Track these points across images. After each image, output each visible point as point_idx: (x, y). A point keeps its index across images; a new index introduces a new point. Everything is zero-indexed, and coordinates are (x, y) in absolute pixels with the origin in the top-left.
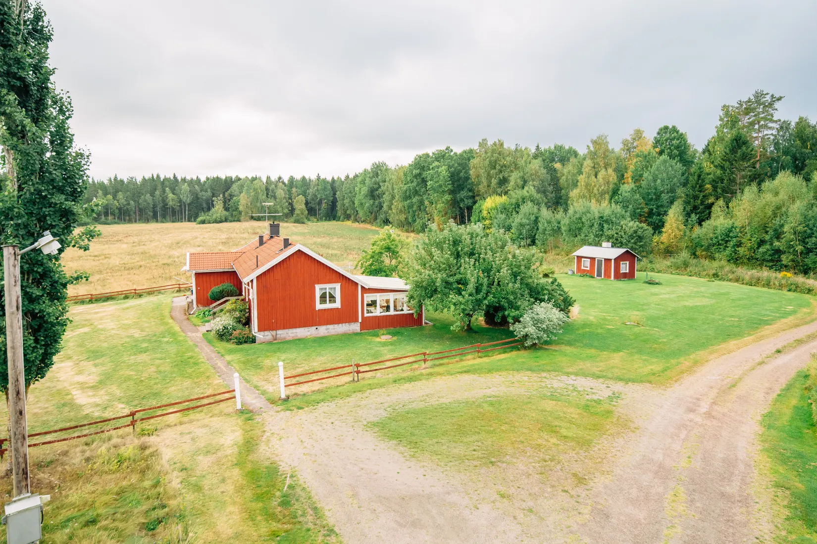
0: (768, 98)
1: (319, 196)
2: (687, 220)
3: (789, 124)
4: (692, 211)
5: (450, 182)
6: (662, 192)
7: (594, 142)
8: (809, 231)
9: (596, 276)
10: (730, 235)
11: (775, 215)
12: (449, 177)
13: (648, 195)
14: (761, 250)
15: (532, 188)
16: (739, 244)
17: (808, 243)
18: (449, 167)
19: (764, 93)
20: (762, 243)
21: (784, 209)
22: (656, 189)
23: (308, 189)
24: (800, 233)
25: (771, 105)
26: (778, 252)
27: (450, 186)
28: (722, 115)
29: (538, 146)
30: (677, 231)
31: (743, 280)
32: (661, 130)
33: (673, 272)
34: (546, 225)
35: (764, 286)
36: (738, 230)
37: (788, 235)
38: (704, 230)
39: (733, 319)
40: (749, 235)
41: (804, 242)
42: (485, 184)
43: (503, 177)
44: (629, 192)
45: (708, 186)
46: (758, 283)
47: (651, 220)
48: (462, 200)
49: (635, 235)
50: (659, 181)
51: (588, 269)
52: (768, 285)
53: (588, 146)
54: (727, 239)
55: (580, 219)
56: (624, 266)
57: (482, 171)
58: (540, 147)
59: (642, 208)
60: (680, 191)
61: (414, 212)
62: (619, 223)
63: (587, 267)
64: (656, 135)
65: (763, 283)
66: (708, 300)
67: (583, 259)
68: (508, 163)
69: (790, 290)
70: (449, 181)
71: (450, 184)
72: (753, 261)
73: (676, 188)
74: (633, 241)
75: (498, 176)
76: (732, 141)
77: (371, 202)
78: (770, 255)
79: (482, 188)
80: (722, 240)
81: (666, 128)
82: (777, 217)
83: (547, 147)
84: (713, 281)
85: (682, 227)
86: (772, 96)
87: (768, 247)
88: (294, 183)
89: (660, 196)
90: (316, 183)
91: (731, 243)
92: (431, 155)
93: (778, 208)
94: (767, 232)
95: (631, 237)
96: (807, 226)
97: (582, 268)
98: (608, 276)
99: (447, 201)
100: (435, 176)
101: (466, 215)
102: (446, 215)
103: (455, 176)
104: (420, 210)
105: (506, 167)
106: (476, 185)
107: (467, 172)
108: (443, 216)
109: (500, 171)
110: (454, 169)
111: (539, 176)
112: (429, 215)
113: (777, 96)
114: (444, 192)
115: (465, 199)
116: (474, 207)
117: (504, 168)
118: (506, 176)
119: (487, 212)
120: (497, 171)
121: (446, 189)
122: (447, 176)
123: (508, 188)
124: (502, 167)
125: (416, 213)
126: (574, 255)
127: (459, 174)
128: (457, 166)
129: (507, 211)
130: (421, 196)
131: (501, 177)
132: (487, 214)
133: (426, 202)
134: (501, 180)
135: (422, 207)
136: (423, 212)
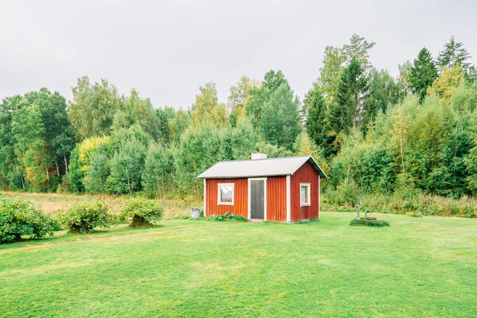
0: (362, 42)
5: (43, 124)
7: (204, 91)
9: (249, 217)
10: (383, 159)
12: (41, 118)
15: (140, 127)
18: (41, 106)
19: (360, 38)
22: (277, 122)
25: (364, 51)
27: (42, 129)
32: (267, 74)
34: (154, 160)
42: (86, 126)
43: (107, 118)
48: (58, 146)
51: (232, 203)
55: (199, 144)
61: (7, 165)
63: (229, 200)
64: (264, 80)
67: (220, 184)
68: (112, 102)
70: (41, 122)
71: (42, 126)
75: (100, 117)
79: (82, 132)
86: (366, 42)
92: (23, 96)
97: (219, 203)
98: (281, 216)
99: (40, 147)
100: (21, 116)
101: (66, 164)
102: (39, 164)
103: (48, 117)
104: (13, 162)
105: (110, 107)
106: (76, 130)
107: (65, 114)
108: (35, 165)
109: (103, 111)
110: (47, 109)
111: (147, 115)
112: (22, 166)
113: (369, 42)
114: (35, 135)
115: (61, 145)
116: (72, 152)
117: (108, 108)
118: (110, 116)
119: (84, 155)
120: (99, 111)
121: (37, 132)
122: (38, 116)
123: (111, 128)
124: (105, 108)
125: (9, 167)
126: (203, 178)
127: (54, 115)
128: (51, 106)
129: (108, 151)
130: (12, 145)
131: (105, 118)
132: (85, 157)
133: (16, 151)
134: (103, 122)
135: (15, 159)
136: (17, 164)
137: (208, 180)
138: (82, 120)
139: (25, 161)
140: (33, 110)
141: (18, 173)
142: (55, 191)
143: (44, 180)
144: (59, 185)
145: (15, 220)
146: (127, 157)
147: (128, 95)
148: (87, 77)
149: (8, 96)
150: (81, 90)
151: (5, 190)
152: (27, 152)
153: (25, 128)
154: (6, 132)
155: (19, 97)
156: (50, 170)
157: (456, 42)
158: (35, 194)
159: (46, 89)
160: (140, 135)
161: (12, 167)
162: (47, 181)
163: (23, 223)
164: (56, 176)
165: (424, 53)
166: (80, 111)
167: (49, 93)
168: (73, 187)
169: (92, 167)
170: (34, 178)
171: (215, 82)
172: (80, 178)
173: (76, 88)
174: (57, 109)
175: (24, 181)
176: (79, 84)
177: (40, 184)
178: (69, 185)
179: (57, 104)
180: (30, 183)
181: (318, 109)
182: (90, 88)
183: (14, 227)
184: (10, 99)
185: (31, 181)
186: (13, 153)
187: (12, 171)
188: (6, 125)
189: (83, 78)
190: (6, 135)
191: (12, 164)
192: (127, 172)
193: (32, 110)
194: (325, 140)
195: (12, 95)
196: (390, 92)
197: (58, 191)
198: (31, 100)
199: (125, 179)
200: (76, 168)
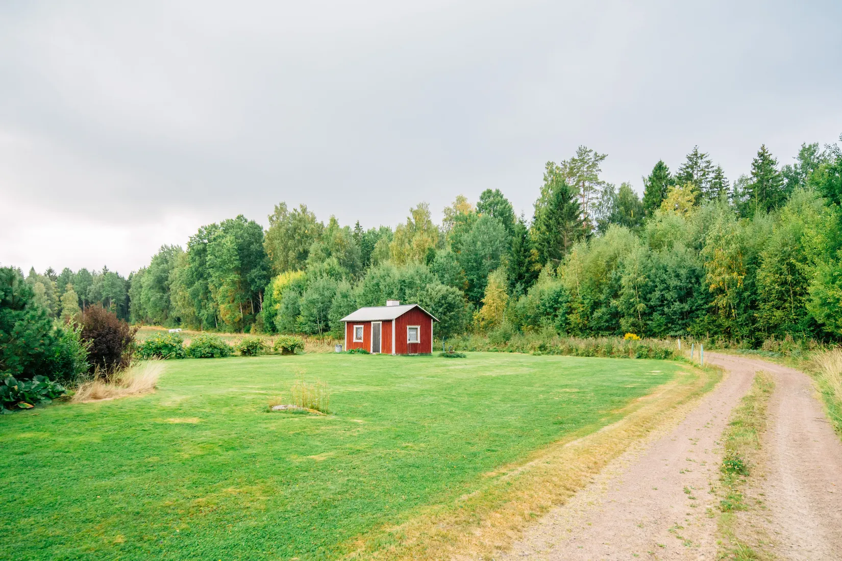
0: (591, 155)
1: (104, 294)
2: (512, 292)
3: (613, 188)
4: (517, 281)
5: (238, 257)
6: (484, 257)
7: (416, 213)
8: (650, 283)
9: (371, 352)
10: (560, 300)
11: (609, 267)
12: (236, 250)
13: (468, 263)
14: (595, 315)
15: (336, 260)
16: (570, 311)
17: (650, 299)
18: (236, 237)
19: (588, 150)
20: (596, 305)
21: (619, 260)
22: (476, 255)
23: (90, 285)
24: (640, 287)
25: (594, 164)
26: (616, 315)
27: (237, 262)
28: (546, 173)
29: (358, 224)
30: (499, 301)
31: (577, 350)
32: (484, 194)
33: (491, 349)
35: (604, 355)
36: (568, 292)
37: (627, 291)
38: (530, 297)
39: (568, 390)
40: (580, 297)
41: (645, 299)
42: (282, 258)
43: (304, 250)
44: (445, 257)
45: (534, 251)
46: (597, 352)
47: (471, 294)
48: (253, 281)
49: (443, 302)
50: (479, 243)
51: (362, 341)
52: (610, 353)
53: (408, 218)
54: (556, 306)
55: (378, 285)
56: (413, 333)
59: (462, 278)
60: (505, 258)
61: (200, 301)
62: (425, 287)
63: (360, 339)
65: (603, 350)
66: (527, 369)
67: (355, 326)
68: (310, 232)
69: (639, 357)
70: (236, 255)
71: (237, 260)
72: (585, 330)
73: (499, 253)
74: (440, 310)
75: (297, 249)
76: (557, 195)
77: (159, 295)
78: (607, 321)
79: (278, 265)
80: (550, 307)
81: (489, 192)
82: (612, 269)
83: (371, 228)
84: (539, 355)
85: (505, 296)
86: (596, 154)
87: (603, 309)
88: (71, 277)
89: (481, 263)
90: (102, 277)
91: (561, 310)
93: (613, 258)
94: (601, 292)
95: (439, 304)
96: (649, 277)
97: (354, 340)
98: (387, 349)
99: (234, 282)
100: (217, 249)
101: (261, 301)
102: (233, 301)
103: (243, 249)
104: (207, 298)
105: (307, 237)
106: (273, 262)
107: (261, 245)
108: (229, 303)
109: (300, 242)
110: (242, 241)
111: (345, 246)
112: (216, 303)
113: (600, 154)
114: (229, 270)
115: (256, 280)
116: (266, 288)
117: (305, 239)
118: (306, 247)
119: (278, 292)
120: (296, 242)
121: (232, 266)
122: (234, 249)
123: (307, 261)
124: (303, 238)
125: (203, 303)
126: (344, 321)
127: (250, 246)
128: (247, 237)
129: (300, 288)
130: (206, 279)
131: (301, 250)
132: (278, 295)
133: (211, 287)
134: (300, 253)
135: (209, 295)
136: (210, 301)
137: (349, 323)
138: (278, 251)
139: (219, 298)
140: (229, 242)
141: (212, 310)
142: (248, 331)
143: (237, 320)
144: (253, 325)
145: (211, 346)
146: (316, 296)
147: (327, 223)
149: (203, 225)
150: (278, 218)
151: (197, 330)
152: (222, 288)
153: (220, 262)
154: (200, 265)
155: (214, 226)
156: (244, 308)
157: (700, 152)
158: (229, 334)
159: (242, 216)
160: (334, 270)
161: (206, 304)
162: (241, 319)
163: (215, 347)
164: (251, 314)
165: (660, 167)
166: (276, 242)
167: (246, 221)
168: (267, 327)
169: (283, 305)
170: (228, 316)
172: (273, 316)
173: (273, 216)
174: (253, 240)
175: (217, 320)
176: (276, 211)
177: (234, 323)
178: (263, 324)
179: (253, 234)
180: (223, 322)
182: (288, 215)
183: (211, 350)
184: (206, 229)
185: (224, 320)
186: (207, 288)
187: (206, 308)
188: (201, 257)
189: (281, 204)
190: (200, 269)
191: (206, 301)
192: (315, 311)
193: (227, 242)
195: (208, 223)
197: (251, 331)
198: (226, 231)
199: (313, 319)
200: (270, 306)
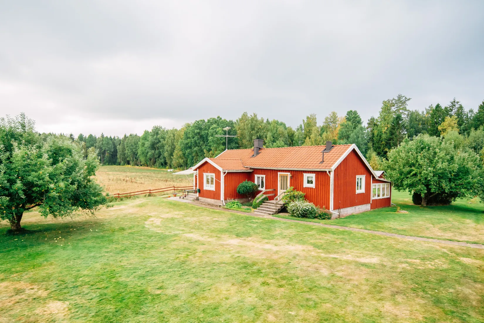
0: (404, 98)
5: (224, 138)
19: (402, 96)
25: (405, 102)
28: (383, 106)
29: (268, 120)
32: (349, 112)
42: (248, 139)
45: (384, 142)
57: (246, 132)
58: (269, 120)
64: (346, 115)
77: (153, 151)
79: (245, 142)
86: (406, 98)
88: (84, 138)
90: (101, 139)
92: (206, 121)
100: (214, 134)
105: (261, 129)
109: (257, 132)
113: (408, 98)
120: (255, 132)
124: (259, 130)
131: (258, 135)
148: (246, 113)
165: (438, 106)
171: (315, 114)
176: (243, 116)
181: (379, 137)
182: (248, 119)
189: (244, 113)
194: (383, 153)
196: (420, 123)
